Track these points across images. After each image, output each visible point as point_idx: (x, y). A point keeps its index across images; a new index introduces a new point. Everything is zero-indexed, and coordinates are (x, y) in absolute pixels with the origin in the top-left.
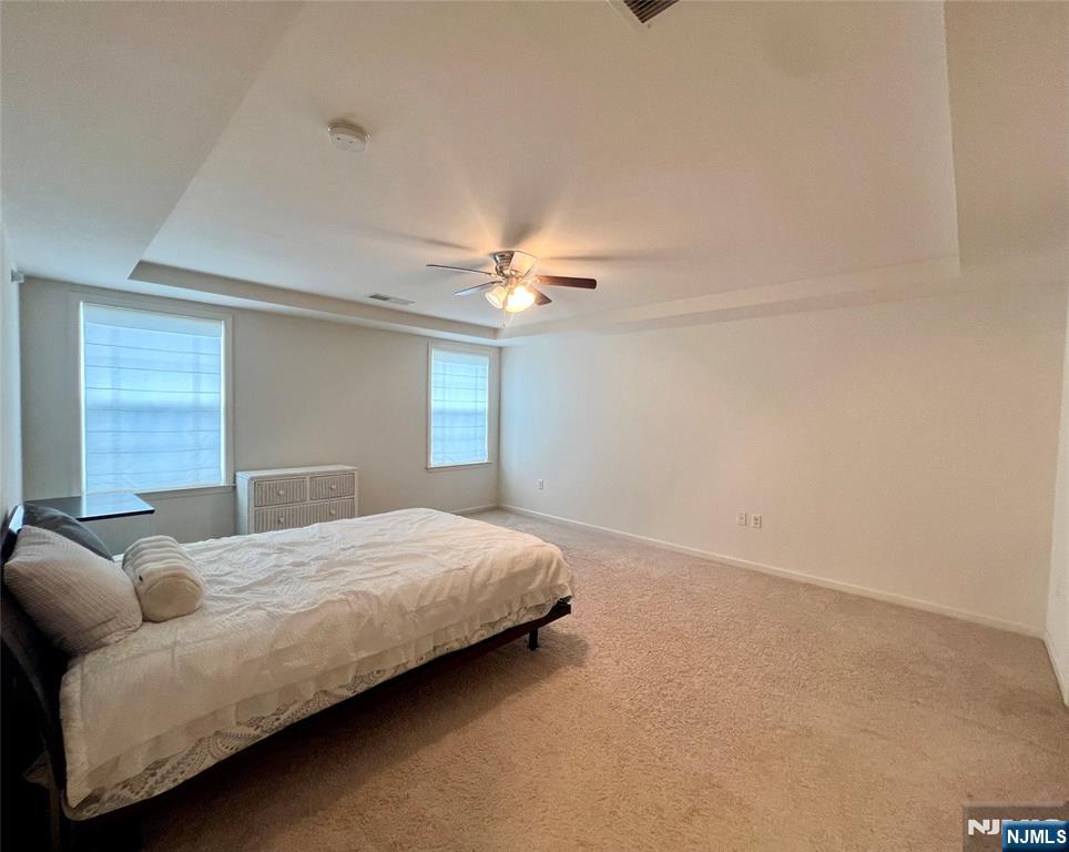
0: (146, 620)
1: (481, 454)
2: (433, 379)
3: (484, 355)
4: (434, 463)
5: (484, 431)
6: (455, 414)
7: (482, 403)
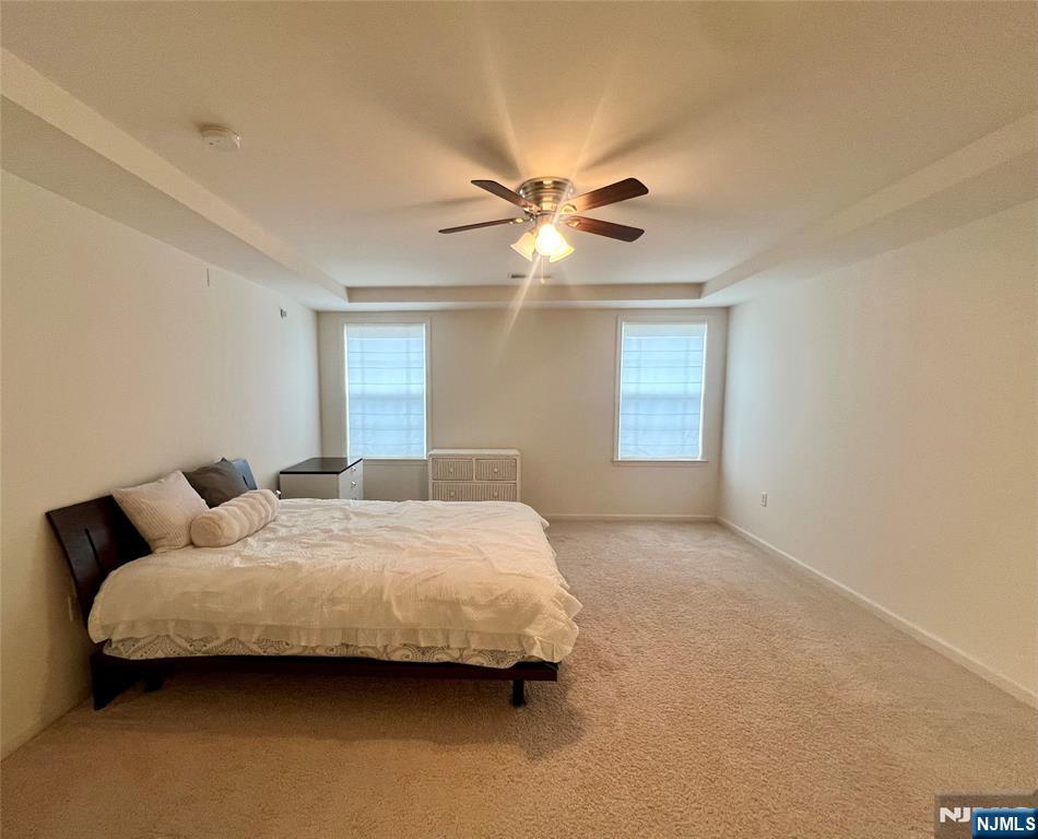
0: (192, 544)
1: (694, 450)
2: (623, 357)
3: (703, 322)
4: (622, 455)
5: (697, 420)
6: (654, 399)
7: (696, 383)
